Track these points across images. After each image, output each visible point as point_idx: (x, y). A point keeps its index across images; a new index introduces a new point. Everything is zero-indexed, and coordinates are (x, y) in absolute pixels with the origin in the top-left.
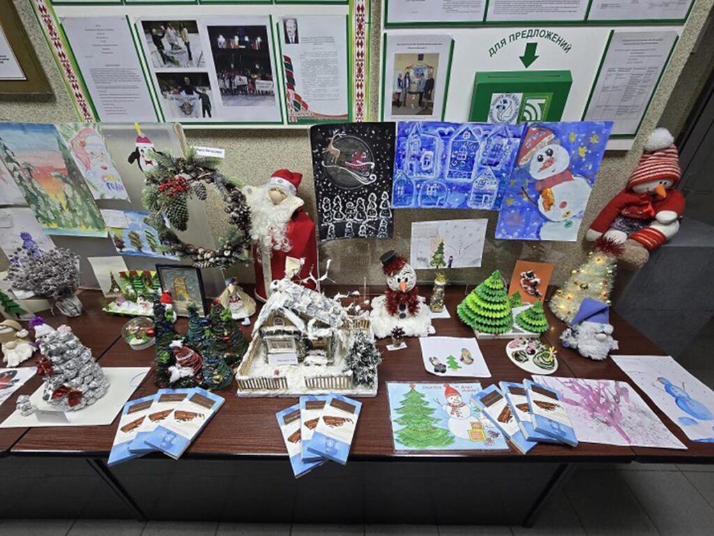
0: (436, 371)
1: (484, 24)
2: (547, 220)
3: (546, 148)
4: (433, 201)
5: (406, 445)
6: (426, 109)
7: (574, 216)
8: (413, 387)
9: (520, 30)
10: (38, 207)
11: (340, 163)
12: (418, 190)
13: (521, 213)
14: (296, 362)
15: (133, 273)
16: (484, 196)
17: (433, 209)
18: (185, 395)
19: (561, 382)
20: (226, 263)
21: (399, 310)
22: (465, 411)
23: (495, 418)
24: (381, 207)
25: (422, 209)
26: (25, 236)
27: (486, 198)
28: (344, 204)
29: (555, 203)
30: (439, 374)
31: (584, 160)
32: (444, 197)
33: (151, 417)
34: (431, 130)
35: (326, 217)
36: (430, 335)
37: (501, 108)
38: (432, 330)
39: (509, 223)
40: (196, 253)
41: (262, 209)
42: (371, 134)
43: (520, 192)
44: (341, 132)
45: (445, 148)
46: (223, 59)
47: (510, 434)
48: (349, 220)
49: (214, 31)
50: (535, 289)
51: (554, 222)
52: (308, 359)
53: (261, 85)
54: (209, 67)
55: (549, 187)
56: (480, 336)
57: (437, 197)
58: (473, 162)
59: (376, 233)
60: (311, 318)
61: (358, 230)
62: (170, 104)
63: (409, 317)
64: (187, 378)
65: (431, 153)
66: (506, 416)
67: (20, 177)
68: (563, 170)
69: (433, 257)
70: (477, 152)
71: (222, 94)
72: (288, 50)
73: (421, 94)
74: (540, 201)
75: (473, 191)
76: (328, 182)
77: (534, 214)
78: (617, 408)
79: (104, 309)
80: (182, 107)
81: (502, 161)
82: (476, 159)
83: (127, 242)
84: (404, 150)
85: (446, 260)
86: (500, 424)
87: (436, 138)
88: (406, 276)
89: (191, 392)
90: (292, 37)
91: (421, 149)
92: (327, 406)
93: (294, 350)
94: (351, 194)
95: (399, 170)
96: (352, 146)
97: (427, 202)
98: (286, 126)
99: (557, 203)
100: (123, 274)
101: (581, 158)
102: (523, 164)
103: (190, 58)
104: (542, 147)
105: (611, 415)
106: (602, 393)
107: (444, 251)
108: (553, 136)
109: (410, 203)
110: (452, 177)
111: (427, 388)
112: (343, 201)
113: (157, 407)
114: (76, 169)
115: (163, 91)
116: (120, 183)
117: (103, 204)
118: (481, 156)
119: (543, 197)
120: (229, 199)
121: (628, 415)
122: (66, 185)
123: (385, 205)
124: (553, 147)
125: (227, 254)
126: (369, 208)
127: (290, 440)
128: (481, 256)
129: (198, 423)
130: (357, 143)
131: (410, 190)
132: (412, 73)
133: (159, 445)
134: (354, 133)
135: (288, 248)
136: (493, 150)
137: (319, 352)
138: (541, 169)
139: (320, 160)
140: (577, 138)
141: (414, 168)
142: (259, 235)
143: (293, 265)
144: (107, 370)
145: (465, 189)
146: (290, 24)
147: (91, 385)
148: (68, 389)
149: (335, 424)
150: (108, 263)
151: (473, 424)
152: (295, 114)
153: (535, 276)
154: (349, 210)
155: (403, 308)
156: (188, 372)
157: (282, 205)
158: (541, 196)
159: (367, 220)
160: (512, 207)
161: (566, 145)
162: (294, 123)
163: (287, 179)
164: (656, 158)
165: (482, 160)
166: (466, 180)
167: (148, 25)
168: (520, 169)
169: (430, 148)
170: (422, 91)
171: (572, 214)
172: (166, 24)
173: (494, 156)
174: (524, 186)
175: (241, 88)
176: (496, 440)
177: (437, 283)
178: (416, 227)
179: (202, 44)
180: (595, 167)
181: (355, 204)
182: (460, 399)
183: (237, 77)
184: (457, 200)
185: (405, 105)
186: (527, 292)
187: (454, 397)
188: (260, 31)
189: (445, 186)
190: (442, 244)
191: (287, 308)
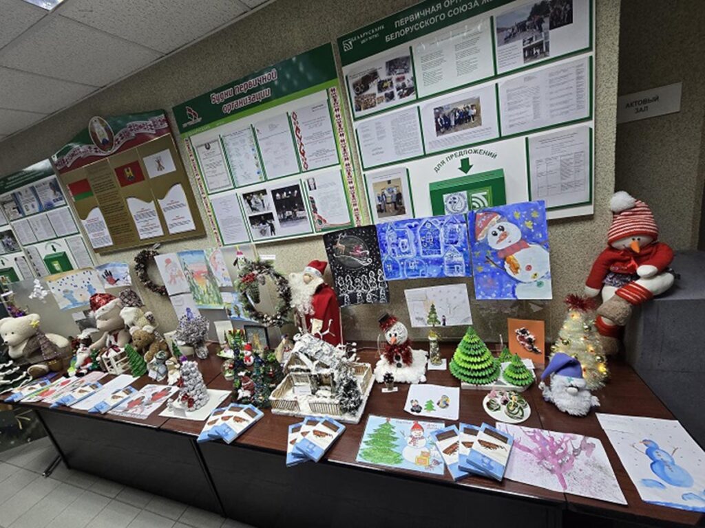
0: (412, 410)
1: (425, 156)
2: (518, 282)
3: (497, 225)
4: (416, 273)
5: (365, 459)
6: (401, 211)
7: (543, 277)
8: (388, 421)
9: (453, 153)
10: (195, 293)
11: (346, 253)
12: (403, 266)
13: (493, 277)
14: (310, 394)
15: (235, 331)
16: (456, 266)
17: (418, 279)
18: (242, 408)
19: (524, 431)
20: (279, 323)
21: (395, 361)
22: (421, 443)
23: (441, 450)
24: (379, 280)
25: (409, 280)
26: (188, 310)
27: (458, 268)
28: (353, 280)
29: (521, 267)
30: (415, 413)
31: (533, 231)
32: (424, 269)
33: (222, 418)
34: (401, 226)
35: (341, 290)
36: (420, 383)
37: (453, 203)
38: (423, 379)
39: (484, 286)
40: (263, 317)
41: (299, 288)
42: (362, 233)
43: (486, 261)
44: (343, 234)
45: (415, 235)
46: (279, 205)
47: (448, 464)
48: (360, 291)
49: (274, 192)
50: (533, 346)
51: (525, 283)
52: (319, 392)
53: (299, 214)
54: (273, 210)
55: (511, 254)
56: (464, 386)
57: (418, 271)
58: (439, 242)
59: (379, 299)
60: (316, 360)
61: (366, 298)
62: (255, 231)
63: (404, 367)
64: (247, 397)
65: (405, 240)
66: (451, 450)
67: (189, 278)
68: (518, 241)
69: (429, 317)
70: (440, 236)
71: (280, 222)
72: (311, 194)
73: (394, 203)
74: (507, 266)
75: (445, 263)
76: (340, 267)
77: (504, 278)
78: (572, 460)
79: (218, 354)
80: (261, 232)
81: (459, 240)
82: (440, 240)
83: (233, 311)
84: (385, 241)
85: (440, 319)
86: (444, 455)
87: (406, 230)
88: (395, 332)
89: (246, 407)
90: (312, 187)
91: (397, 238)
92: (319, 424)
93: (309, 384)
94: (356, 273)
95: (384, 255)
96: (352, 242)
97: (412, 274)
98: (315, 234)
99: (523, 267)
100: (230, 332)
101: (530, 230)
102: (482, 239)
103: (264, 207)
104: (493, 226)
105: (561, 465)
106: (563, 445)
107: (436, 311)
108: (499, 217)
109: (399, 276)
110: (426, 254)
111: (399, 422)
112: (352, 278)
113: (227, 413)
114: (211, 272)
115: (252, 224)
116: (229, 277)
117: (222, 289)
118: (444, 238)
119: (508, 263)
120: (277, 283)
121: (579, 468)
122: (207, 280)
123: (381, 279)
124: (502, 224)
125: (279, 317)
126: (371, 282)
127: (291, 443)
128: (470, 315)
129: (245, 425)
130: (355, 240)
131: (396, 266)
132: (386, 192)
133: (222, 433)
134: (352, 234)
135: (313, 312)
136: (450, 233)
137: (327, 387)
138: (499, 241)
139: (332, 253)
140: (521, 215)
141: (396, 251)
142: (296, 305)
143: (317, 325)
144: (209, 391)
145: (439, 262)
146: (311, 181)
147: (200, 397)
148: (188, 396)
149: (319, 436)
150: (223, 325)
151: (422, 452)
152: (320, 226)
153: (529, 332)
154: (357, 284)
155: (398, 358)
156: (247, 394)
157: (310, 285)
158: (505, 262)
159: (371, 290)
160: (483, 273)
161: (513, 221)
162: (320, 232)
163: (314, 267)
164: (623, 217)
165: (445, 241)
166: (437, 256)
167: (245, 196)
168: (480, 244)
169: (403, 237)
170: (395, 200)
171: (540, 275)
172: (252, 193)
173: (453, 237)
174: (487, 255)
175: (289, 217)
176: (437, 466)
177: (430, 339)
178: (408, 293)
179: (269, 199)
180: (544, 235)
181: (361, 279)
182: (422, 433)
183: (287, 212)
184: (435, 271)
185: (386, 211)
186: (525, 348)
187: (418, 432)
188: (297, 187)
189: (423, 261)
190: (433, 306)
191: (302, 352)
